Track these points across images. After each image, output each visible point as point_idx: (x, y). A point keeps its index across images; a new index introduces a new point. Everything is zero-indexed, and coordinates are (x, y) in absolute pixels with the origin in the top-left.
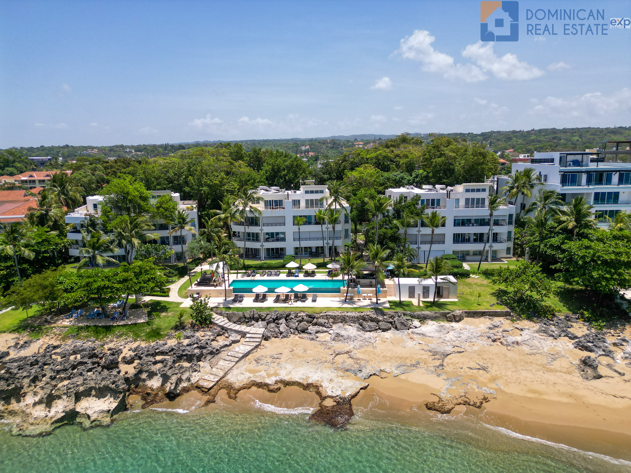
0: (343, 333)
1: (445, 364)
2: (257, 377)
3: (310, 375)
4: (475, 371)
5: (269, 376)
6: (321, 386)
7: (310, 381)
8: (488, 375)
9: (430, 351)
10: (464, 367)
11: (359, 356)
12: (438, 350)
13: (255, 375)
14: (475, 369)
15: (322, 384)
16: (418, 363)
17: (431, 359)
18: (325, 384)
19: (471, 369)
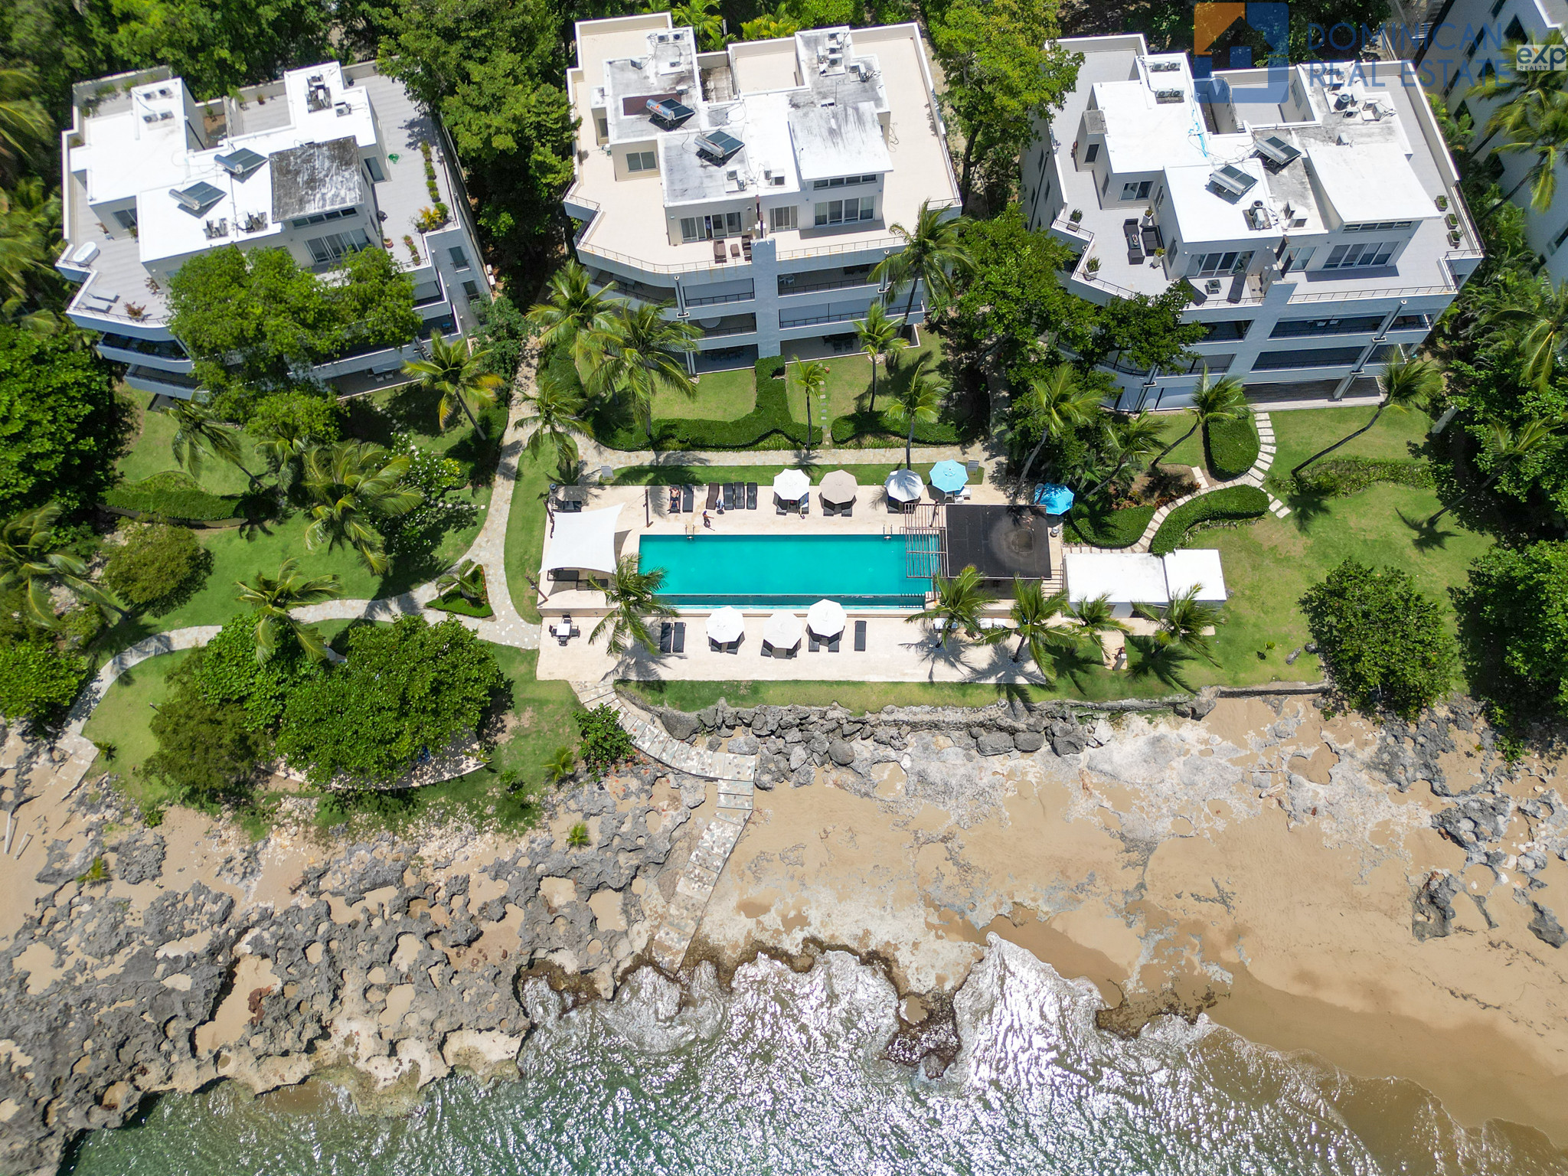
0: (935, 771)
1: (1148, 879)
2: (764, 929)
3: (871, 928)
4: (1204, 907)
5: (789, 924)
6: (896, 961)
7: (872, 947)
8: (1228, 923)
9: (1122, 837)
10: (1186, 894)
11: (971, 856)
12: (1139, 834)
13: (759, 922)
14: (1206, 900)
15: (898, 954)
16: (1092, 878)
17: (1120, 865)
18: (903, 956)
19: (1198, 899)
